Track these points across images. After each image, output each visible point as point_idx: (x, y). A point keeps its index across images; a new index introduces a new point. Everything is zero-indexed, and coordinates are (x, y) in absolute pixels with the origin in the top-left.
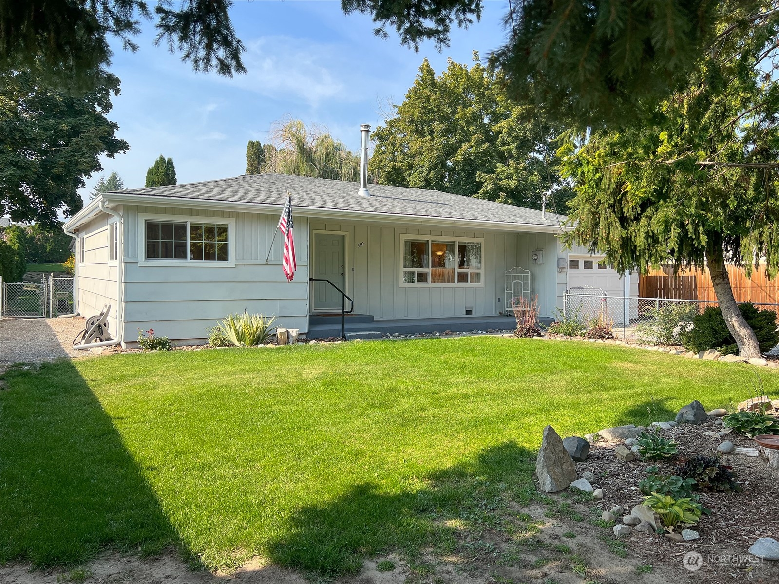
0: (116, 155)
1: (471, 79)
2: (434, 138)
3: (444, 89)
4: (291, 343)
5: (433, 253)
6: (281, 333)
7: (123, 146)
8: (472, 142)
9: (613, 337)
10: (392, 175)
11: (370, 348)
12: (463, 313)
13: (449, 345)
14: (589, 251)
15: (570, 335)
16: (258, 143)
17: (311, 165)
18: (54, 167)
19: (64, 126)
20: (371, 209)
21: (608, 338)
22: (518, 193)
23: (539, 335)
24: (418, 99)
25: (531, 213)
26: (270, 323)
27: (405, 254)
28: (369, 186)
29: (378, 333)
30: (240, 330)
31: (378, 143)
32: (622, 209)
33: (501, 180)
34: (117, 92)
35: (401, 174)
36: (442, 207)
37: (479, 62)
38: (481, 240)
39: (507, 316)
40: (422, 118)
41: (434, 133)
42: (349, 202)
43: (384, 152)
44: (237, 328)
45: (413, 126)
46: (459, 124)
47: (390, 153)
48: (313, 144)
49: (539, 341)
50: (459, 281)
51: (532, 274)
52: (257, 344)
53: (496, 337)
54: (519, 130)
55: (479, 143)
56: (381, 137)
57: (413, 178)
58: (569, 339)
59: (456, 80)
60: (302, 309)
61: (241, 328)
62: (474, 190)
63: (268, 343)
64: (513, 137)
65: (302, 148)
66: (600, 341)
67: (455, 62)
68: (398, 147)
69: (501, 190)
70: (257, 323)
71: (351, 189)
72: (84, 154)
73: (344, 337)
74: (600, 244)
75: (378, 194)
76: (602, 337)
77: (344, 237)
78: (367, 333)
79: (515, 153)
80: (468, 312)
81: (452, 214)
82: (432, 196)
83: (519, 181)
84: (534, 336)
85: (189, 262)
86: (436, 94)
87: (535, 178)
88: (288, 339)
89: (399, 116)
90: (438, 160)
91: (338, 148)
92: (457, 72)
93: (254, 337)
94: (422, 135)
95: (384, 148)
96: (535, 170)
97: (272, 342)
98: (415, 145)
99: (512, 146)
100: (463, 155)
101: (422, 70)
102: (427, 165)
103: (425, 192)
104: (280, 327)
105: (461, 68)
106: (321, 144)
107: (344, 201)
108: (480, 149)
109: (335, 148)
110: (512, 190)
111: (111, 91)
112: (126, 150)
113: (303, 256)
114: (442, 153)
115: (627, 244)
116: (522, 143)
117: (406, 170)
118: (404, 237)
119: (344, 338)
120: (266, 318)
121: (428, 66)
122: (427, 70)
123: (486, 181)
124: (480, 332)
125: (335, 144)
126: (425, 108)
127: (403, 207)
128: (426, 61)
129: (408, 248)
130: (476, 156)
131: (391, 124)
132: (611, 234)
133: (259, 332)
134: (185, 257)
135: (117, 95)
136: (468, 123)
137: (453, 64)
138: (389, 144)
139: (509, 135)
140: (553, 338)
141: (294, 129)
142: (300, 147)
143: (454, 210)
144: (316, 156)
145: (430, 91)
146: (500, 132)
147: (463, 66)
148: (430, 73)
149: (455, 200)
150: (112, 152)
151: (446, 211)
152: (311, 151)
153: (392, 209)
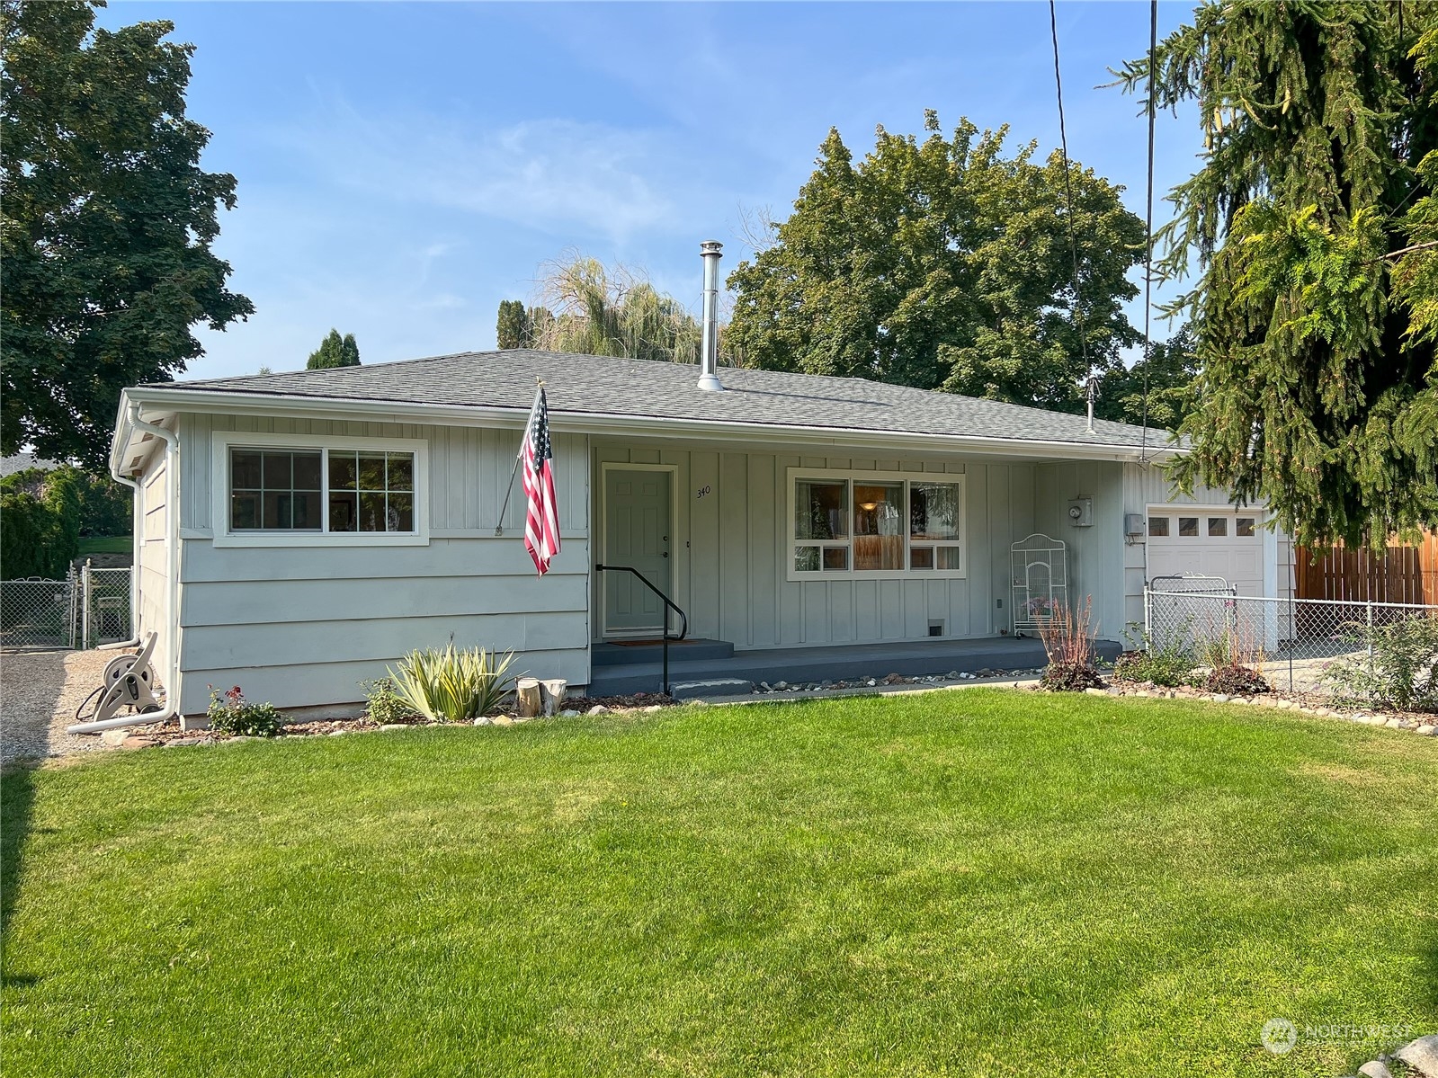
0: (228, 324)
1: (923, 165)
2: (850, 281)
3: (868, 184)
4: (549, 711)
5: (858, 508)
6: (526, 691)
7: (242, 306)
8: (928, 287)
9: (1267, 690)
10: (769, 356)
11: (723, 724)
12: (921, 634)
13: (902, 714)
14: (1231, 501)
15: (1167, 684)
16: (518, 304)
17: (615, 342)
18: (102, 350)
19: (121, 269)
20: (723, 416)
21: (1257, 691)
22: (1022, 383)
23: (1098, 685)
24: (819, 206)
25: (1062, 421)
26: (501, 668)
27: (799, 508)
28: (721, 371)
29: (741, 682)
30: (437, 684)
31: (741, 293)
32: (1318, 397)
33: (987, 358)
34: (230, 202)
35: (787, 352)
36: (875, 410)
37: (937, 132)
38: (960, 479)
39: (1018, 638)
40: (826, 241)
41: (852, 270)
42: (678, 402)
43: (754, 311)
44: (430, 679)
45: (810, 259)
46: (901, 253)
47: (765, 312)
48: (619, 303)
49: (1102, 699)
50: (914, 565)
51: (1069, 549)
52: (474, 716)
53: (1001, 690)
54: (1021, 260)
55: (941, 288)
56: (746, 281)
57: (811, 359)
58: (1168, 696)
59: (894, 167)
60: (578, 632)
61: (437, 681)
62: (934, 381)
63: (498, 713)
64: (1010, 274)
65: (598, 310)
66: (1239, 700)
67: (891, 135)
68: (781, 300)
69: (988, 376)
70: (474, 667)
71: (684, 376)
72: (159, 322)
73: (667, 693)
74: (1268, 481)
75: (740, 387)
76: (1243, 691)
77: (668, 475)
78: (719, 683)
79: (1013, 306)
80: (935, 631)
81: (898, 424)
82: (853, 389)
83: (1024, 361)
84: (1086, 686)
85: (325, 537)
86: (854, 195)
87: (1056, 354)
88: (543, 703)
89: (782, 243)
90: (860, 323)
91: (666, 309)
92: (894, 151)
93: (466, 700)
94: (828, 276)
95: (752, 303)
96: (1054, 337)
97: (506, 712)
98: (814, 296)
99: (1007, 293)
100: (910, 311)
101: (825, 148)
102: (838, 334)
103: (838, 382)
104: (526, 676)
105: (902, 144)
106: (635, 302)
107: (667, 400)
108: (944, 301)
109: (662, 308)
110: (1010, 377)
111: (218, 199)
112: (248, 315)
113: (579, 521)
114: (867, 308)
115: (1335, 479)
116: (1027, 286)
117: (796, 346)
118: (794, 474)
119: (669, 698)
120: (495, 656)
121: (838, 141)
122: (837, 150)
123: (957, 361)
124: (963, 675)
125: (661, 303)
126: (832, 222)
127: (793, 410)
128: (834, 131)
129: (804, 498)
130: (935, 313)
131: (769, 259)
132: (1295, 458)
133: (476, 689)
134: (318, 526)
135: (229, 209)
136: (918, 250)
137: (885, 136)
138: (763, 295)
139: (1001, 270)
140: (1130, 693)
141: (583, 275)
142: (594, 308)
143: (900, 415)
144: (626, 325)
145: (842, 189)
146: (982, 266)
147: (906, 140)
148: (843, 155)
149: (899, 397)
150: (219, 320)
151: (883, 417)
152: (615, 316)
153: (769, 415)
